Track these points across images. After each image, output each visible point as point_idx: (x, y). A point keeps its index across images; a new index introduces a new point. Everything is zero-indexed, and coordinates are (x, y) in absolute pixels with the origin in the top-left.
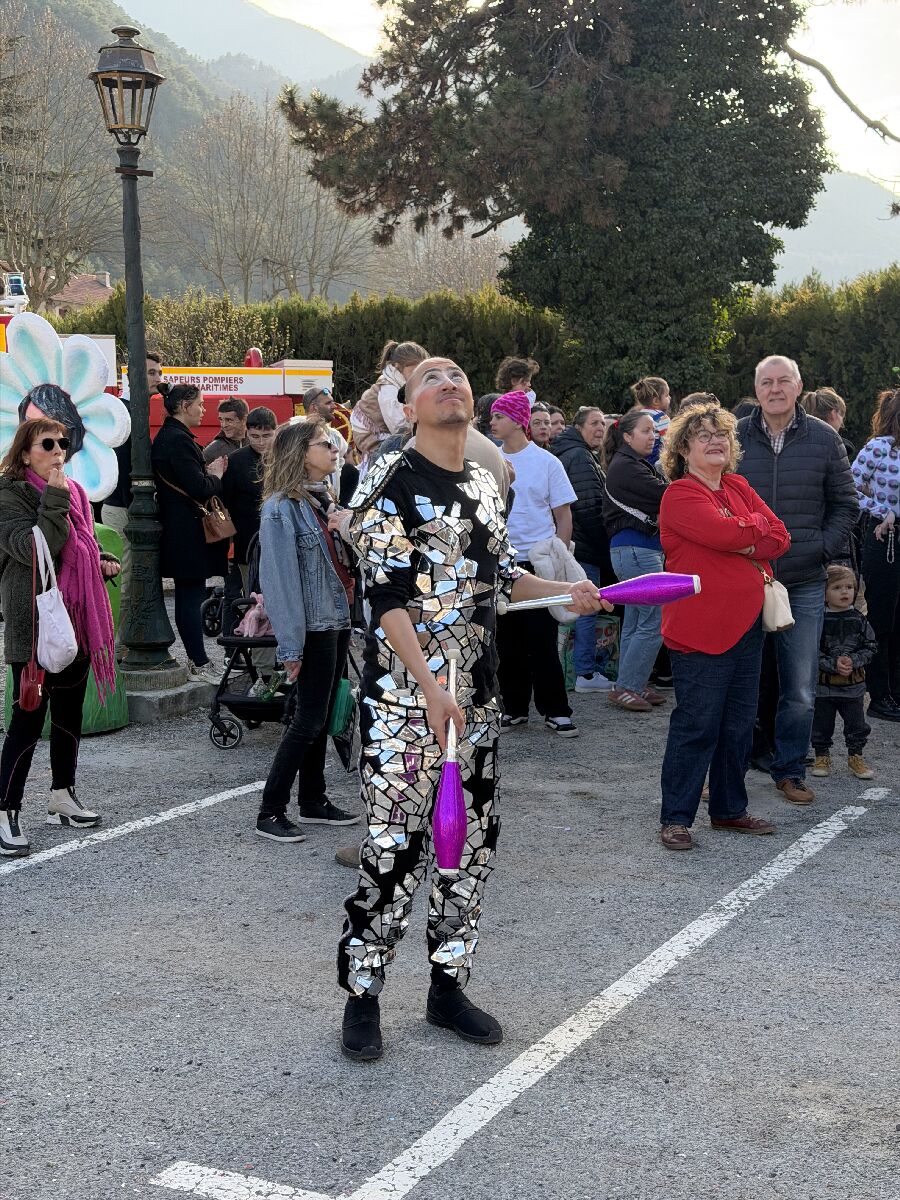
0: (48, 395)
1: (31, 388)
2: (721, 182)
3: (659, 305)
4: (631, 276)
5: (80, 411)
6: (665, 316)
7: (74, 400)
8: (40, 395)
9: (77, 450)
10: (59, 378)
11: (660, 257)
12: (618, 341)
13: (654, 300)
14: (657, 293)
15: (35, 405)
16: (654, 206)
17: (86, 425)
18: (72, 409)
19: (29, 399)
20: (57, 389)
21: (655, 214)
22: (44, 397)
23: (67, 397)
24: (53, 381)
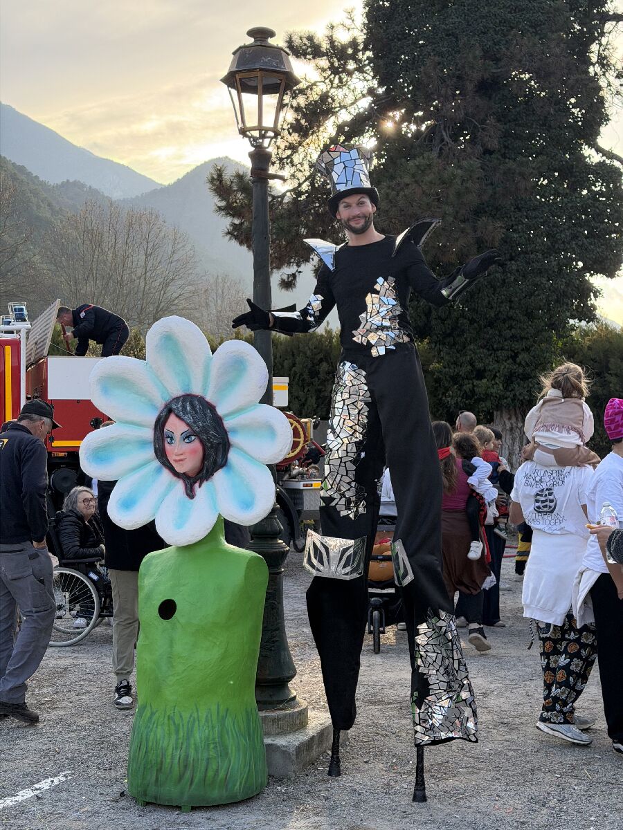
0: (193, 406)
1: (168, 399)
2: (563, 242)
3: (513, 337)
4: (493, 315)
5: (228, 423)
6: (517, 346)
7: (220, 411)
8: (184, 407)
9: (221, 466)
10: (205, 388)
11: (516, 299)
12: (479, 365)
13: (508, 333)
14: (511, 328)
15: (178, 416)
16: (510, 260)
17: (233, 438)
18: (218, 421)
19: (169, 410)
20: (201, 400)
21: (513, 266)
22: (188, 408)
23: (212, 408)
24: (196, 390)
